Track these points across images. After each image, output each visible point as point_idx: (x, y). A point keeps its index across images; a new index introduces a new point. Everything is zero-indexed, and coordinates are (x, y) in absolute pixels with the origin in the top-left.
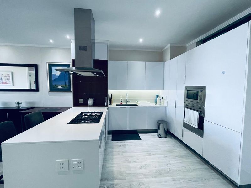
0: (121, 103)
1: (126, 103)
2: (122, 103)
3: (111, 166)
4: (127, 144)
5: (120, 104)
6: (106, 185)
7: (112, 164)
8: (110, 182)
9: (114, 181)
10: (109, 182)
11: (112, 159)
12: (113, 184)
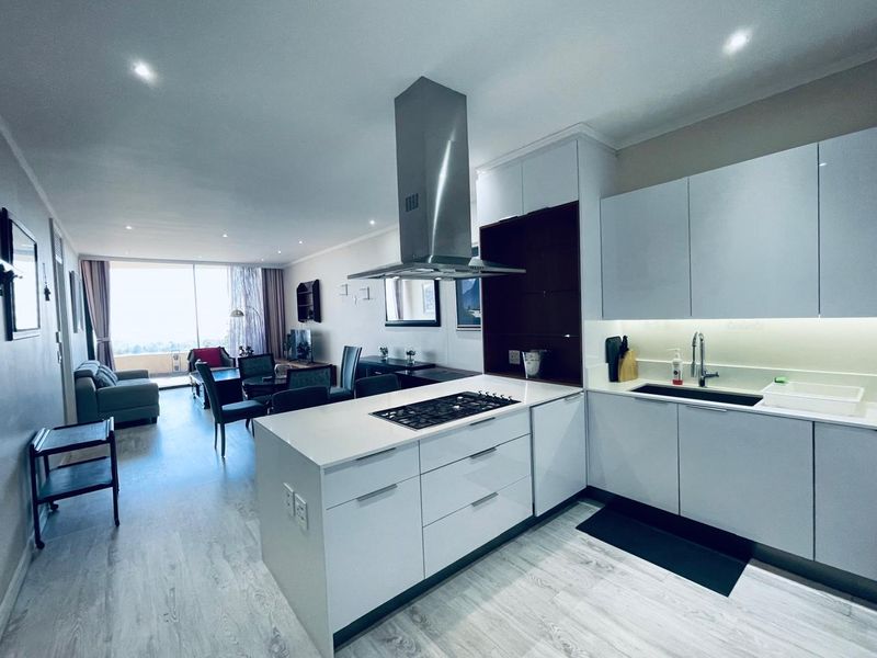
0: (675, 382)
1: (702, 383)
2: (679, 382)
3: (479, 600)
4: (623, 573)
5: (669, 383)
6: (407, 636)
7: (487, 598)
8: (421, 638)
9: (432, 644)
10: (419, 637)
11: (506, 583)
12: (418, 648)
